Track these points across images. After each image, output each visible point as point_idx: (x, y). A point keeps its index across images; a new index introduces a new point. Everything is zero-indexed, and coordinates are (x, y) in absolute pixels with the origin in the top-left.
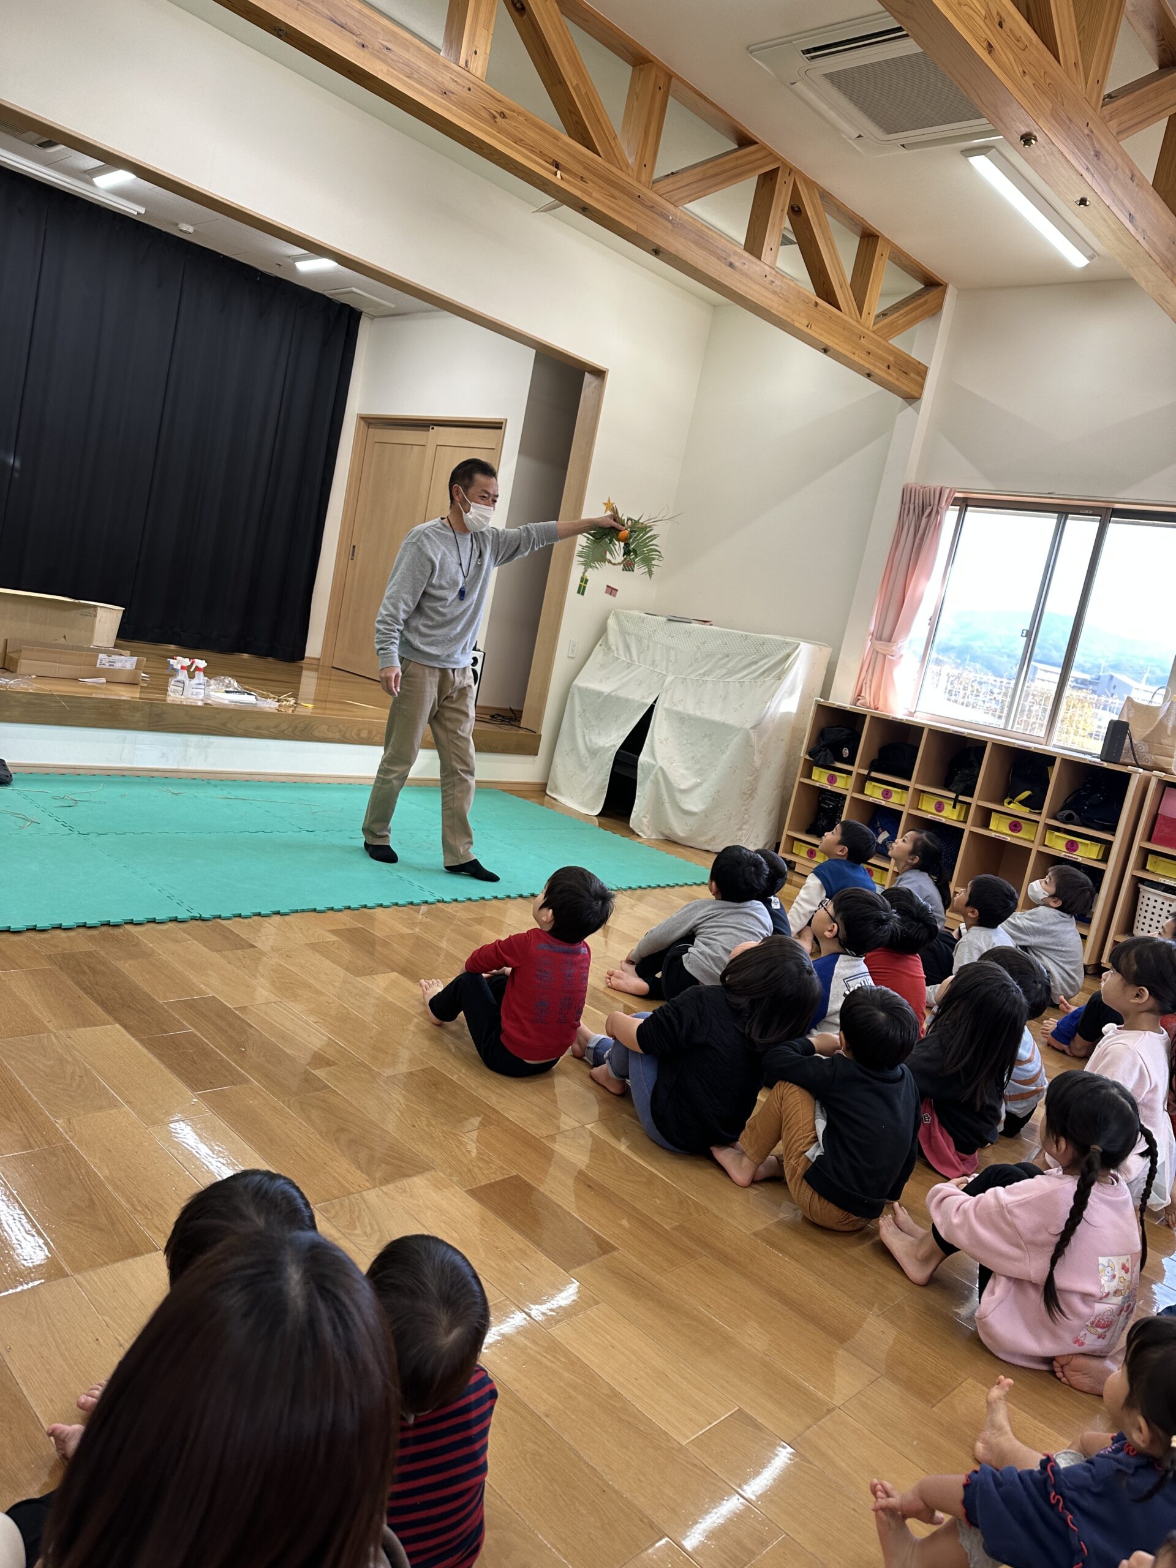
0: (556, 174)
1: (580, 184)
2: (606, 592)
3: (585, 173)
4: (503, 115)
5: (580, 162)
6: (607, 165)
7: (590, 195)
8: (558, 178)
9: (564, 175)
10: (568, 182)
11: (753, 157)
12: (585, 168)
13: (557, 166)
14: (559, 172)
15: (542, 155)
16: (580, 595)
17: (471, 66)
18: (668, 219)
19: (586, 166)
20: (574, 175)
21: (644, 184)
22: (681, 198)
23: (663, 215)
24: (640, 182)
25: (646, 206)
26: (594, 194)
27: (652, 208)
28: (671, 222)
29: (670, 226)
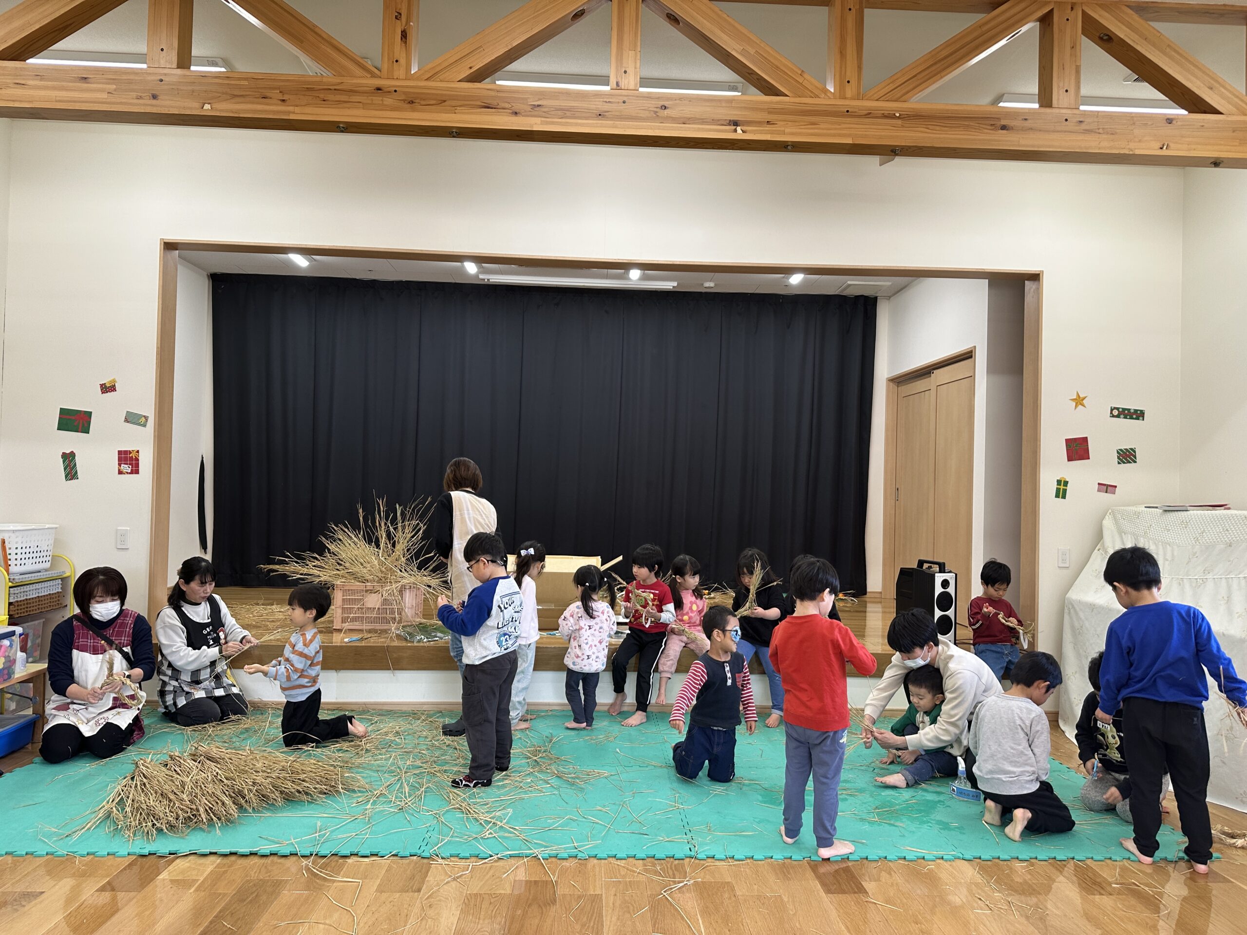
0: (735, 131)
1: (768, 128)
2: (1099, 490)
3: (770, 117)
4: (665, 108)
5: (761, 110)
6: (798, 100)
7: (784, 133)
8: (739, 134)
9: (745, 128)
10: (751, 132)
11: (1008, 15)
12: (770, 113)
13: (736, 123)
14: (739, 129)
15: (715, 122)
16: (1060, 500)
17: (622, 85)
18: (893, 117)
19: (771, 111)
20: (759, 123)
21: (852, 99)
22: (908, 92)
23: (885, 116)
24: (845, 98)
25: (860, 116)
26: (787, 130)
27: (868, 115)
28: (899, 118)
29: (899, 122)
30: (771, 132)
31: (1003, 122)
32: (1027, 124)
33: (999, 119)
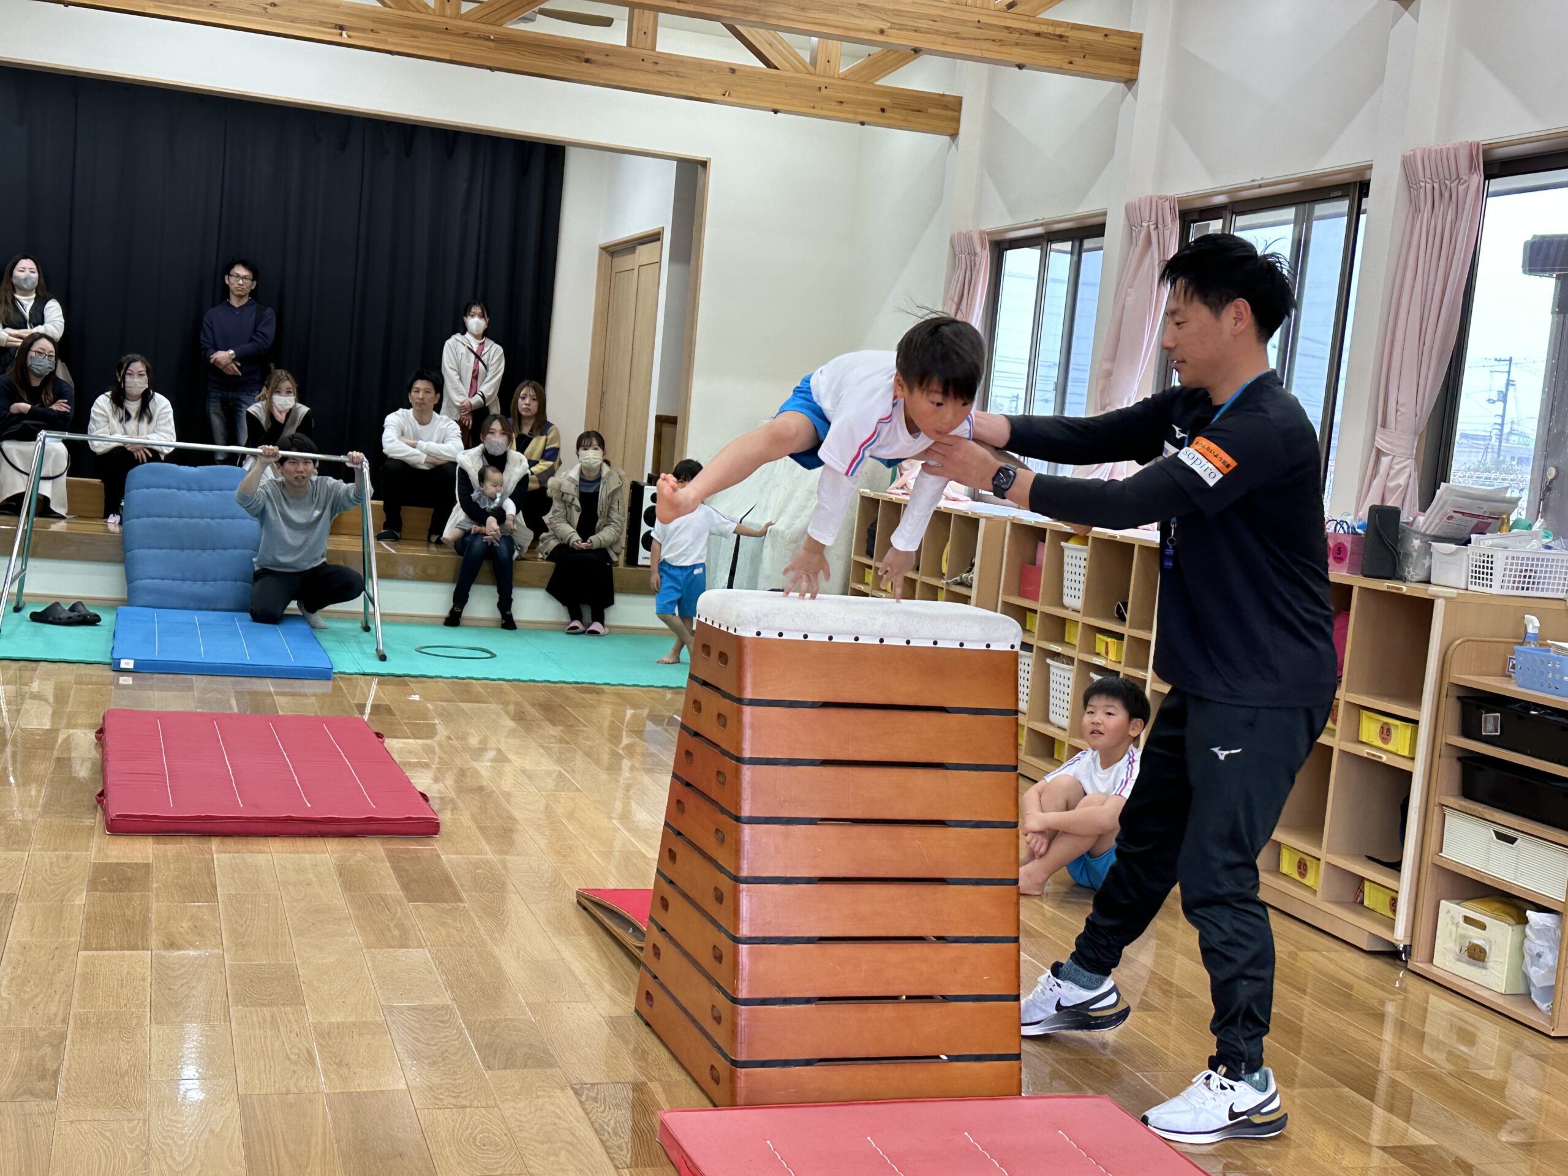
0: (341, 35)
1: (372, 35)
3: (374, 26)
8: (345, 38)
9: (350, 33)
13: (342, 28)
14: (344, 33)
15: (321, 24)
18: (488, 39)
19: (375, 20)
20: (363, 30)
21: (451, 17)
22: (502, 18)
23: (479, 37)
24: (445, 17)
25: (458, 35)
26: (390, 40)
27: (465, 35)
28: (493, 40)
29: (493, 44)
30: (374, 40)
31: (587, 56)
32: (609, 60)
33: (583, 52)
